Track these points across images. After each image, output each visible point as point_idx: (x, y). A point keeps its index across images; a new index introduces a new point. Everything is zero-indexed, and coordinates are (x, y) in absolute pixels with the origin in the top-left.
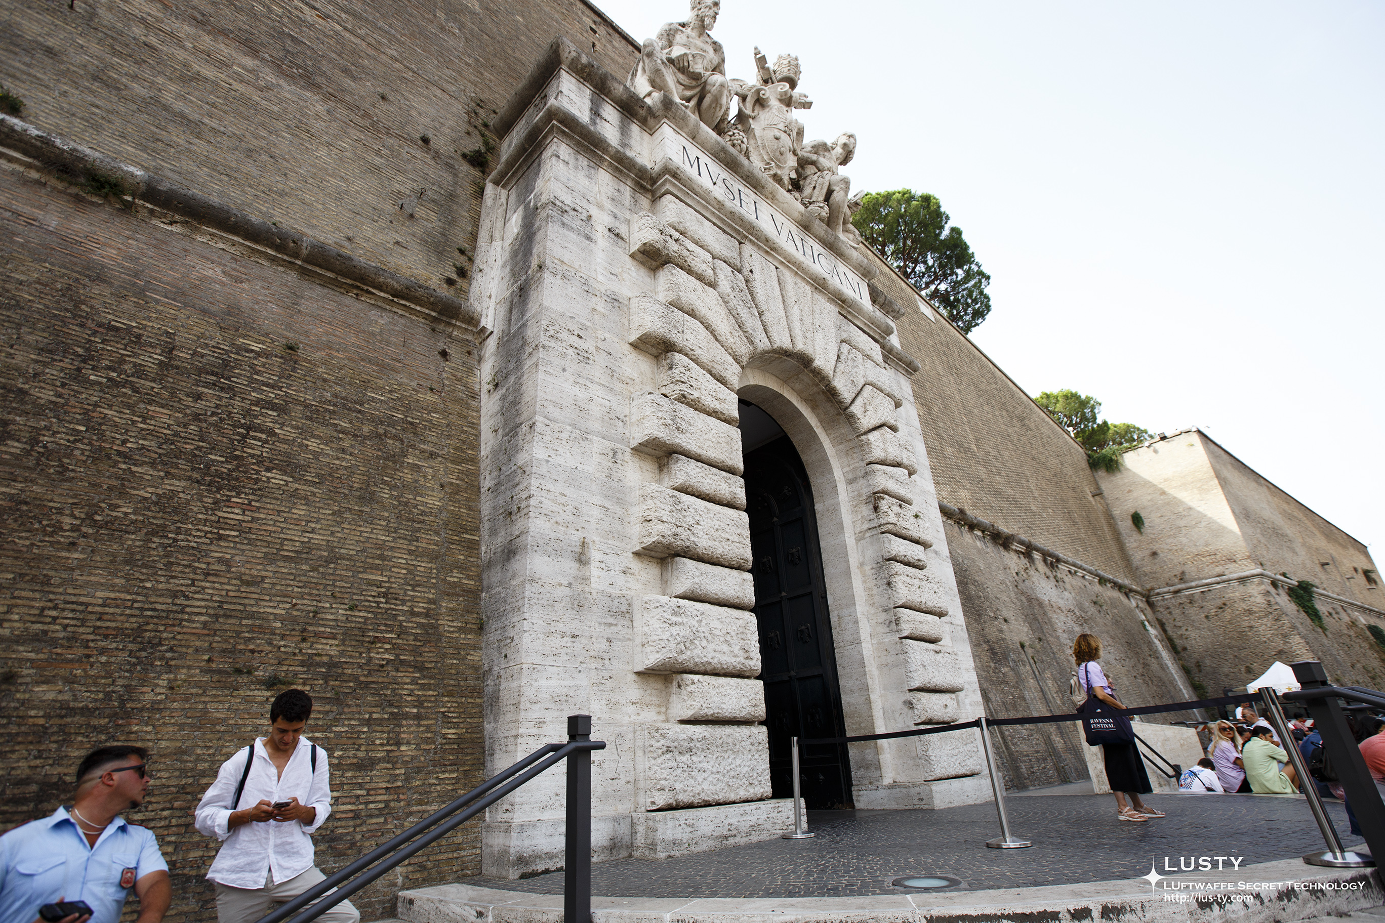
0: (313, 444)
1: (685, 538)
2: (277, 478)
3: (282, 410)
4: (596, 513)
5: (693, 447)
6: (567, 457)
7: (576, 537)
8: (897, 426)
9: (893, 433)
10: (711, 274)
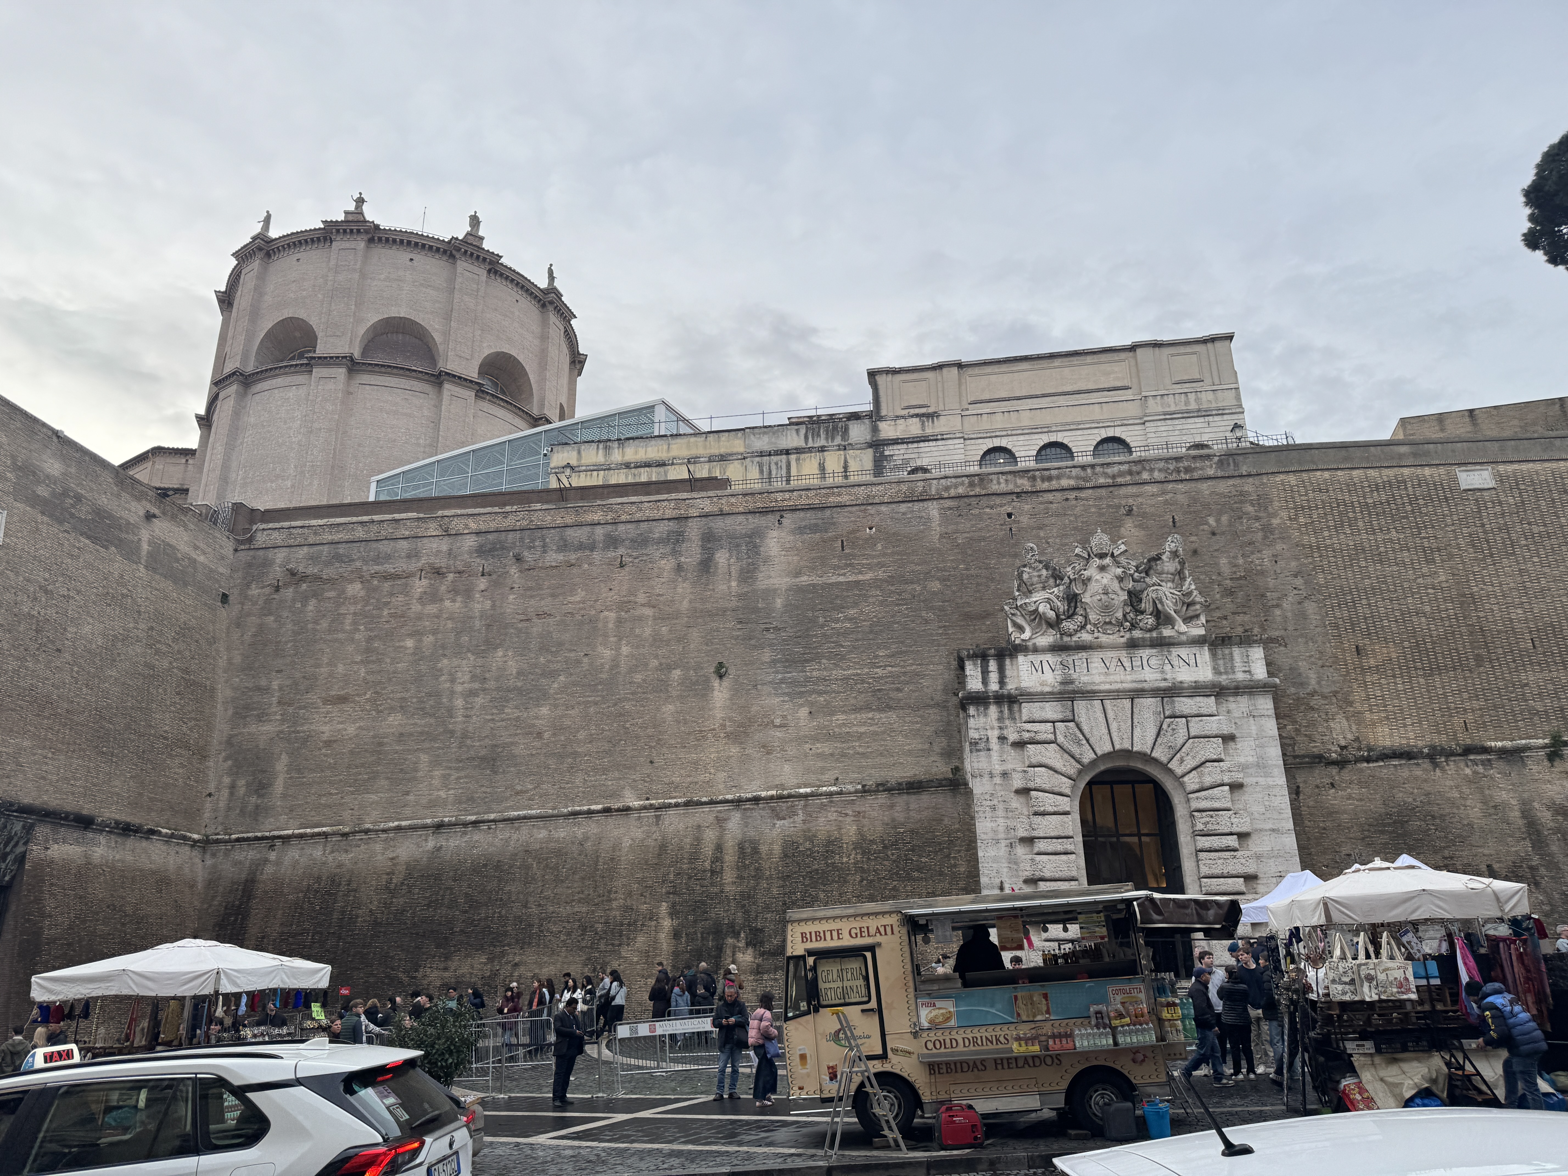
0: (923, 860)
1: (1038, 874)
2: (916, 874)
3: (913, 850)
4: (1005, 870)
5: (1042, 835)
6: (991, 852)
7: (998, 881)
8: (1223, 756)
9: (1216, 764)
10: (1051, 737)
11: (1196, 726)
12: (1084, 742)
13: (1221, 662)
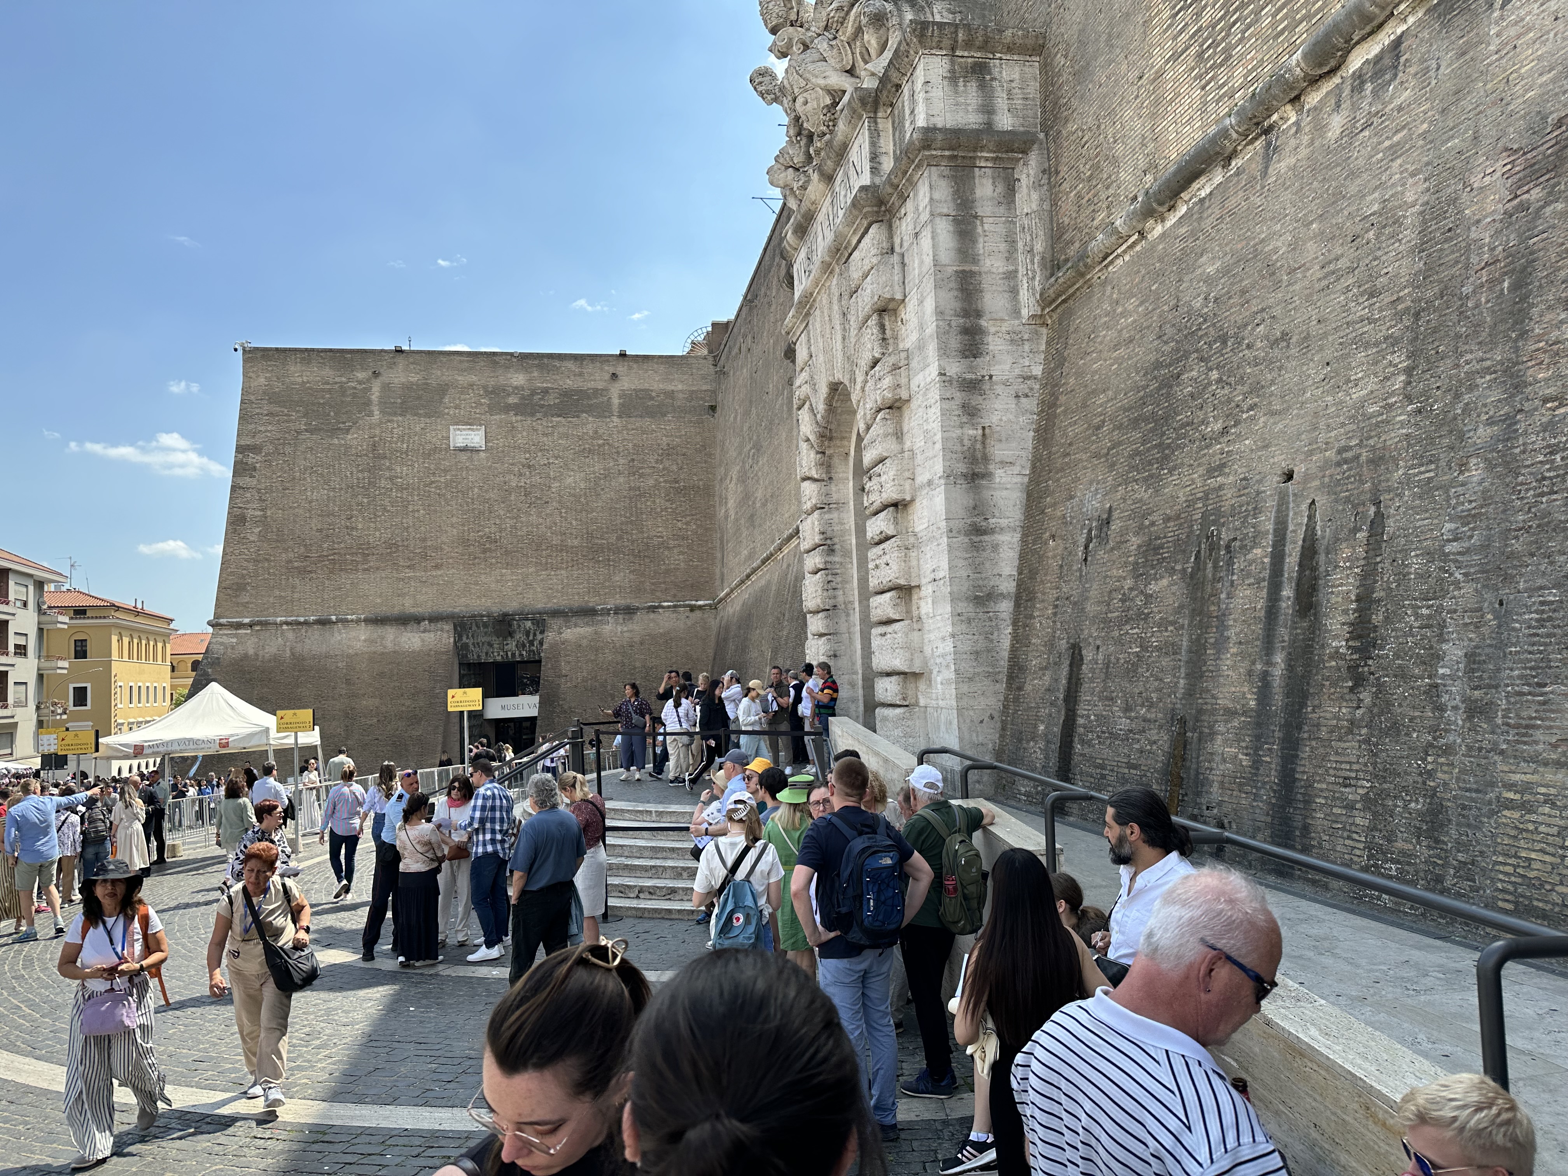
8: (877, 351)
9: (873, 371)
10: (806, 389)
11: (861, 304)
12: (817, 386)
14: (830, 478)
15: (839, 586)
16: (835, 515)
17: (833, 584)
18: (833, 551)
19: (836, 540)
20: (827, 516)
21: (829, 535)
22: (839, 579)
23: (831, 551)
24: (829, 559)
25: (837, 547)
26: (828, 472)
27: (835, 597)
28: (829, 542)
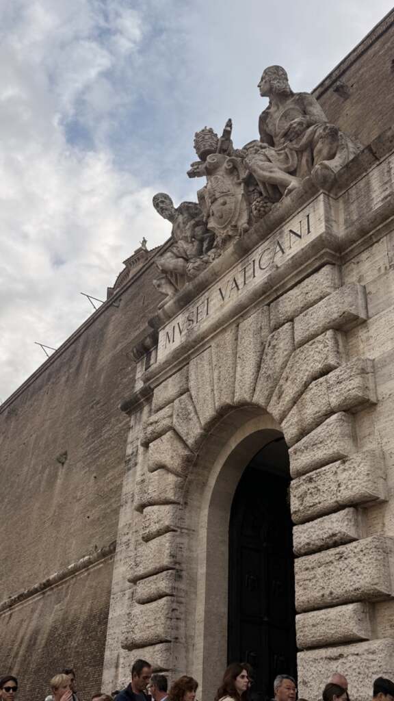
8: (332, 361)
9: (321, 380)
10: (166, 422)
11: (302, 328)
12: (193, 414)
13: (353, 207)
14: (186, 503)
15: (182, 617)
16: (185, 540)
17: (177, 613)
18: (180, 577)
19: (184, 566)
20: (178, 540)
21: (178, 559)
22: (183, 609)
23: (178, 577)
24: (176, 585)
25: (184, 573)
26: (185, 497)
27: (177, 628)
28: (177, 567)
